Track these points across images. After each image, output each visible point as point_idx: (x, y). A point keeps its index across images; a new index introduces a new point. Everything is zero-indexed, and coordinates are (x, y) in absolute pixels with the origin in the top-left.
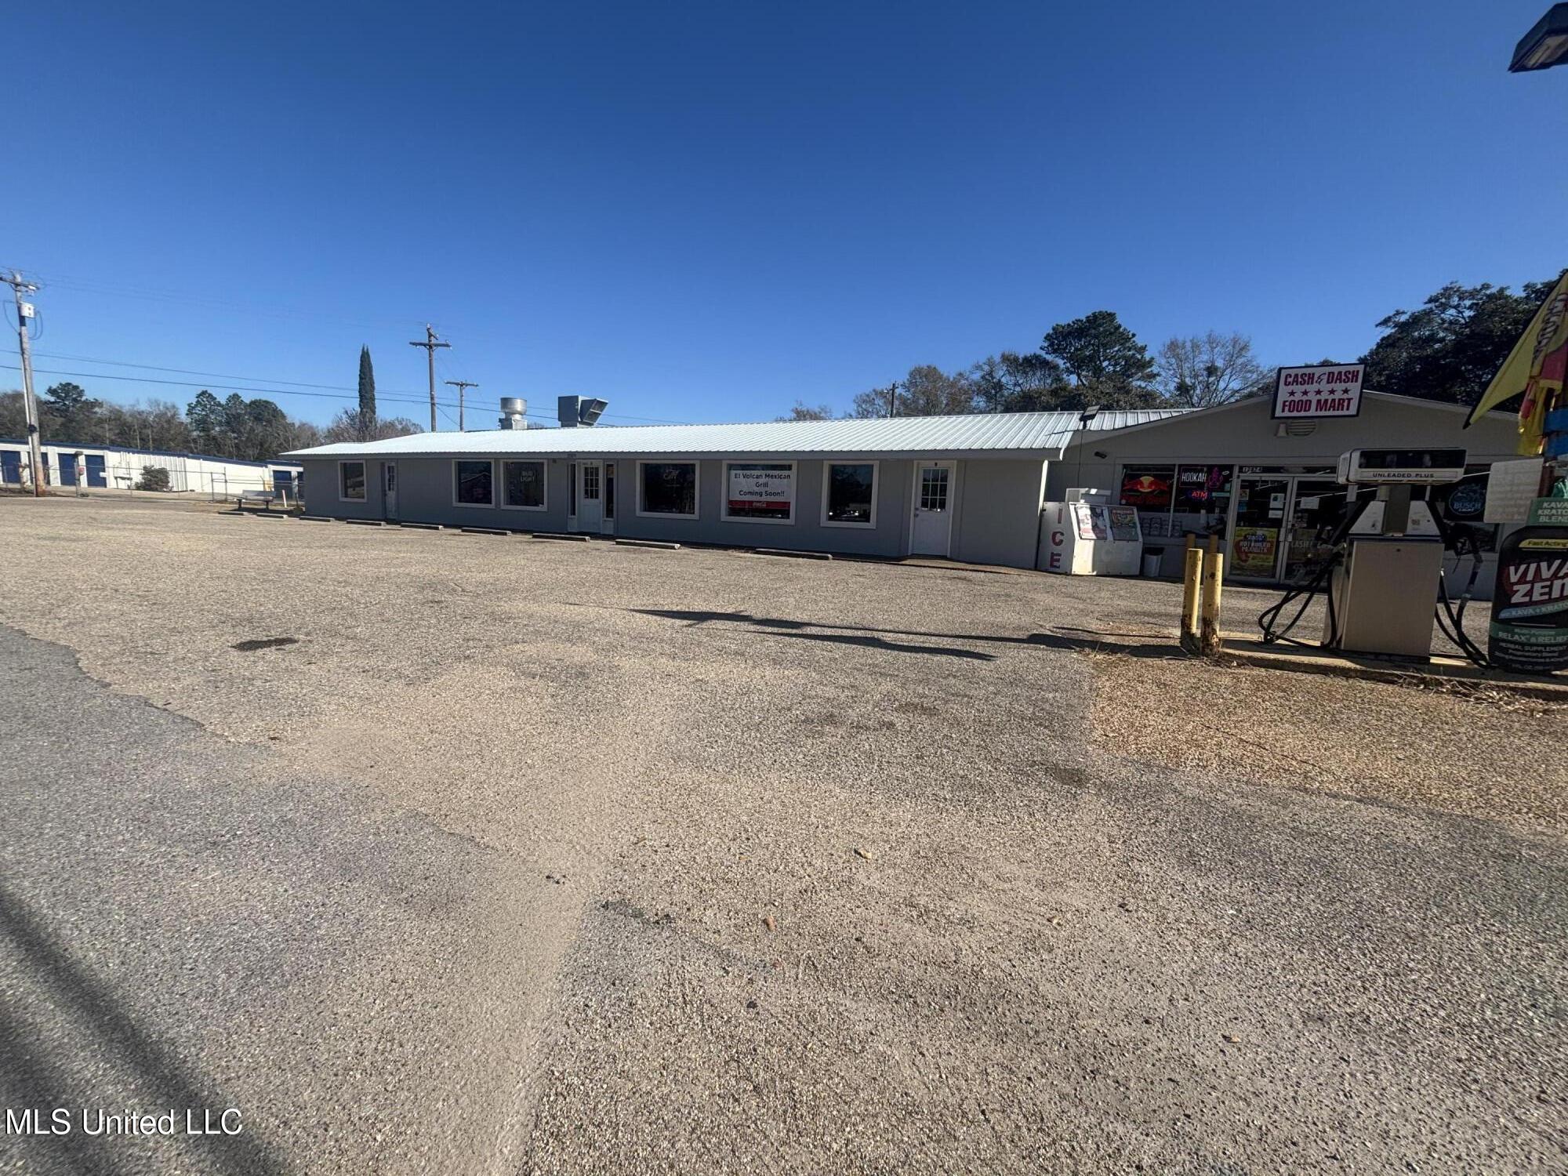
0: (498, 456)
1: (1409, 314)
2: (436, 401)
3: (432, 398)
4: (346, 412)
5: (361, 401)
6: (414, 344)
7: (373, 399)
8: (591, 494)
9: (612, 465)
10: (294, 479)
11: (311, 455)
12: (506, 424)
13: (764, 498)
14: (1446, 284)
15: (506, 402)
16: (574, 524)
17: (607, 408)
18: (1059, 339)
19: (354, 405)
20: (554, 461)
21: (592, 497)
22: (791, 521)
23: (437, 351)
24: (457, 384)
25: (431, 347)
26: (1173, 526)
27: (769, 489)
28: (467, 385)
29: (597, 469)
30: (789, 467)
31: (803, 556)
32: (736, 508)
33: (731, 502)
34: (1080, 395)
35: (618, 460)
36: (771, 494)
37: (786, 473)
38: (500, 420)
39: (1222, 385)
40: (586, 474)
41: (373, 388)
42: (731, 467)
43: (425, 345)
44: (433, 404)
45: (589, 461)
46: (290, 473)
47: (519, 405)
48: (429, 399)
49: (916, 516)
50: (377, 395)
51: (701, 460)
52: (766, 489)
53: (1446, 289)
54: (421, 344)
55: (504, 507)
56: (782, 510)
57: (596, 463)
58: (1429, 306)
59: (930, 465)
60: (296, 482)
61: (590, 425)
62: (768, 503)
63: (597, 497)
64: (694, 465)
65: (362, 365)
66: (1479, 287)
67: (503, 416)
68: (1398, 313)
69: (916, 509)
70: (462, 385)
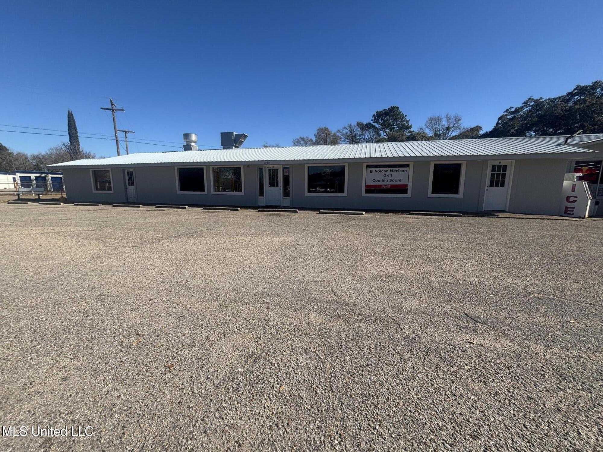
0: (208, 164)
5: (70, 139)
6: (103, 109)
7: (77, 137)
8: (274, 183)
9: (288, 168)
10: (33, 180)
12: (187, 148)
13: (389, 183)
15: (187, 136)
16: (262, 201)
18: (378, 116)
20: (248, 166)
21: (274, 186)
22: (409, 194)
23: (117, 113)
24: (124, 131)
25: (113, 111)
27: (392, 178)
28: (129, 132)
29: (277, 170)
30: (408, 166)
31: (445, 215)
32: (370, 189)
33: (367, 186)
35: (292, 164)
36: (394, 181)
37: (407, 168)
38: (184, 146)
40: (270, 173)
41: (77, 132)
42: (368, 166)
43: (110, 109)
44: (117, 141)
45: (271, 166)
47: (194, 137)
48: (115, 138)
49: (487, 190)
50: (78, 135)
52: (390, 178)
54: (107, 109)
55: (213, 193)
56: (402, 189)
57: (276, 167)
59: (497, 163)
60: (35, 182)
61: (238, 147)
62: (392, 186)
63: (277, 185)
65: (69, 120)
66: (539, 98)
67: (185, 143)
68: (511, 108)
69: (487, 186)
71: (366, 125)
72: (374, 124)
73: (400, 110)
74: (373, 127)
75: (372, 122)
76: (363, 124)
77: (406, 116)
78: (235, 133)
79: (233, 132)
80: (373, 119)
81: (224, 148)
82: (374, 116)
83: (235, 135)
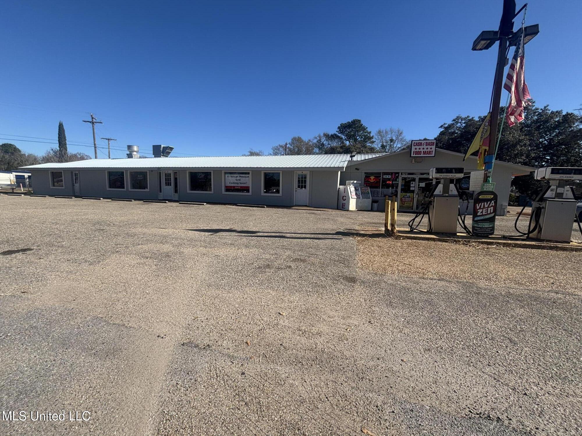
0: (127, 169)
1: (448, 124)
2: (97, 146)
3: (95, 145)
4: (52, 150)
5: (59, 145)
6: (85, 121)
7: (65, 144)
8: (168, 184)
9: (176, 173)
10: (27, 179)
11: (33, 168)
12: (130, 156)
13: (239, 185)
14: (457, 115)
15: (129, 147)
16: (161, 197)
17: (173, 150)
18: (343, 128)
19: (56, 147)
20: (152, 171)
21: (168, 185)
22: (250, 193)
23: (96, 125)
24: (107, 139)
25: (93, 123)
26: (381, 193)
27: (241, 182)
28: (111, 140)
29: (170, 174)
30: (249, 173)
31: (255, 207)
32: (228, 189)
33: (226, 187)
34: (350, 148)
35: (179, 171)
36: (242, 183)
37: (247, 175)
38: (127, 154)
39: (395, 145)
40: (166, 176)
41: (66, 140)
42: (225, 173)
43: (90, 122)
44: (95, 147)
45: (166, 171)
46: (24, 176)
47: (135, 148)
48: (94, 145)
49: (296, 191)
50: (67, 143)
51: (213, 170)
52: (240, 181)
53: (457, 117)
54: (88, 122)
55: (130, 190)
56: (247, 189)
57: (169, 172)
58: (453, 122)
59: (300, 173)
60: (28, 180)
61: (167, 156)
62: (241, 187)
63: (171, 185)
64: (211, 172)
65: (59, 129)
66: (466, 117)
67: (128, 153)
68: (445, 124)
69: (296, 189)
70: (109, 140)
71: (332, 135)
72: (339, 135)
73: (362, 122)
74: (338, 137)
75: (337, 133)
76: (329, 135)
77: (367, 128)
78: (162, 146)
79: (161, 145)
80: (338, 130)
81: (155, 157)
82: (339, 128)
83: (163, 147)
